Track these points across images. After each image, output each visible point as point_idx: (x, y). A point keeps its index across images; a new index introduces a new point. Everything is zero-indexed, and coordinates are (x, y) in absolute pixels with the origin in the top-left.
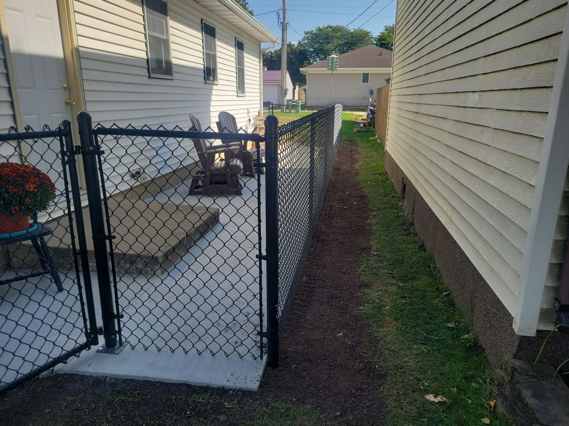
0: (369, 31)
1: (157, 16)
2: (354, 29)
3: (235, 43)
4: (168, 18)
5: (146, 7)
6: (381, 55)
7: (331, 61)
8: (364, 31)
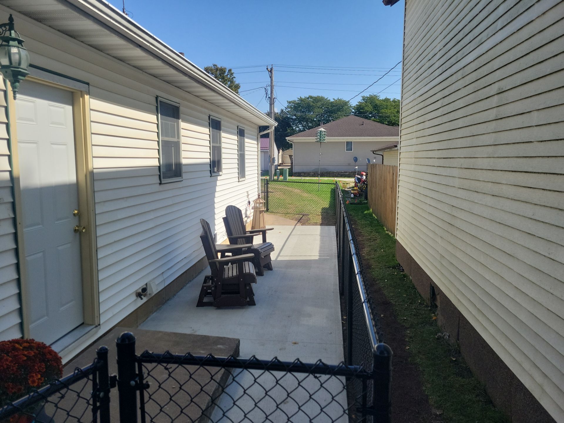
0: (347, 100)
1: (170, 121)
2: (334, 99)
3: (238, 132)
4: (180, 121)
5: (160, 115)
6: (363, 124)
7: (319, 134)
8: (343, 101)
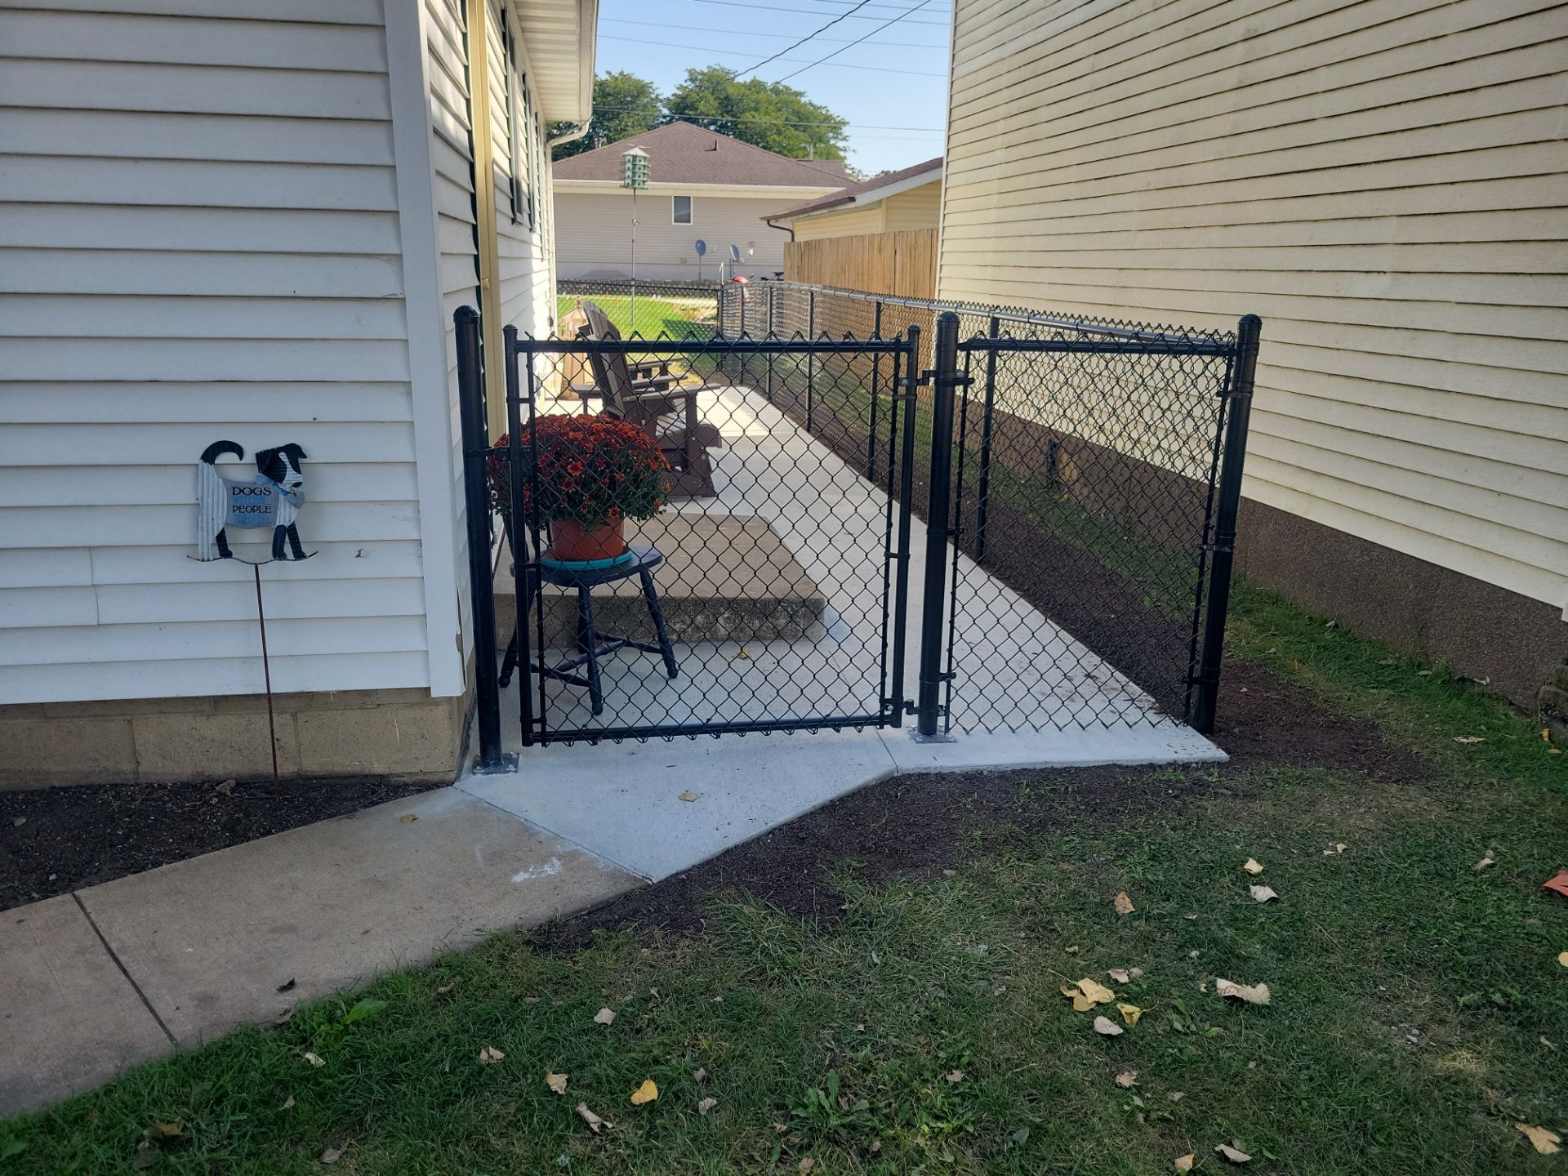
0: (647, 81)
6: (715, 149)
7: (630, 165)
8: (636, 81)
